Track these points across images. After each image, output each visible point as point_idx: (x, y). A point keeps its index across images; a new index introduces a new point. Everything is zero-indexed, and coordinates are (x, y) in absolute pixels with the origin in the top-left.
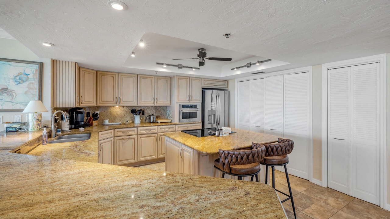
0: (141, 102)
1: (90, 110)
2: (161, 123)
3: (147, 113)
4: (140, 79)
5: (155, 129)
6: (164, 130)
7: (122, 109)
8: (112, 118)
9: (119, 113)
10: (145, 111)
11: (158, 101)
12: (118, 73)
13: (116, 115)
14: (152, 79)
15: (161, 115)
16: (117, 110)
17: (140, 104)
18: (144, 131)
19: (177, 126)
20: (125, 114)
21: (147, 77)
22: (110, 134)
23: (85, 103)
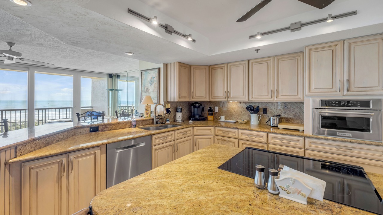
0: (253, 96)
1: (211, 105)
2: (283, 129)
3: (271, 113)
4: (252, 65)
5: (262, 136)
6: (279, 141)
7: (239, 105)
8: (229, 115)
9: (236, 110)
10: (267, 110)
11: (280, 94)
12: (227, 64)
13: (233, 112)
14: (269, 62)
15: (295, 116)
16: (234, 106)
17: (252, 99)
18: (247, 137)
19: (307, 140)
20: (242, 112)
21: (261, 61)
22: (209, 132)
23: (196, 98)
